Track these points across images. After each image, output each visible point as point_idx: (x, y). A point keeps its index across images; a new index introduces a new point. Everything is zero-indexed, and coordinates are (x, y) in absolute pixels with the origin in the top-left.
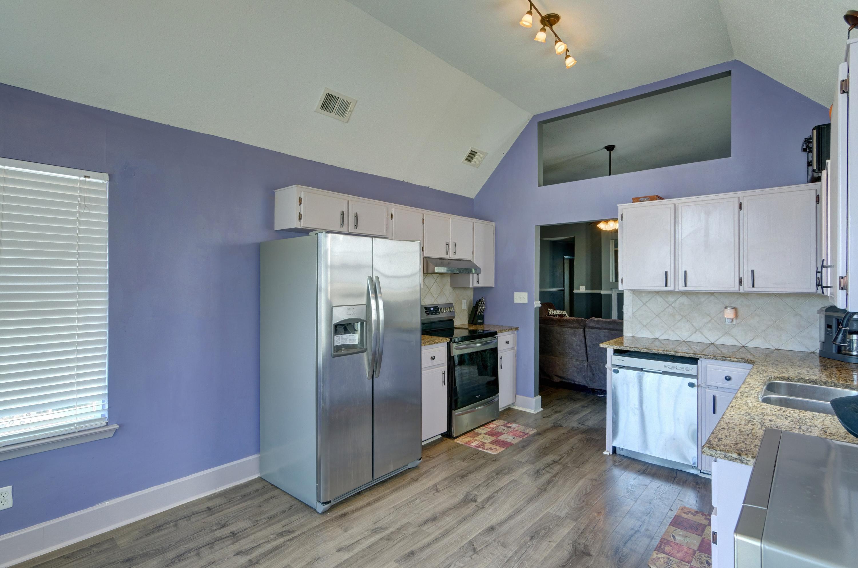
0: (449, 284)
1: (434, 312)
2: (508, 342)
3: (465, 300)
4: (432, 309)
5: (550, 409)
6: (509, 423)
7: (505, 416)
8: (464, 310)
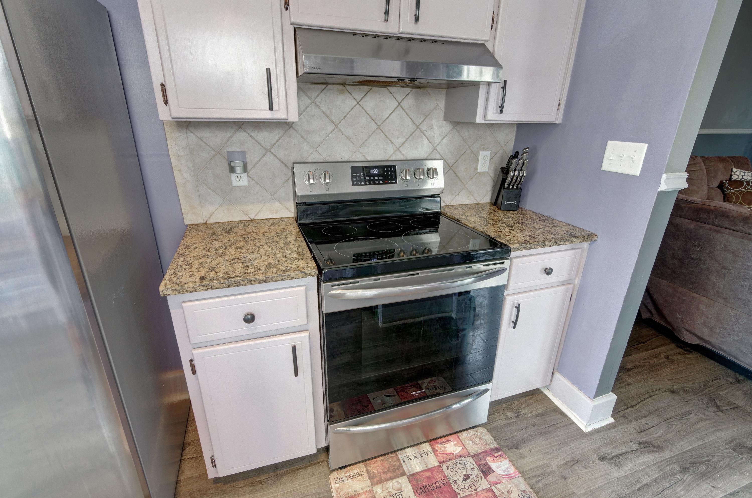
0: (442, 114)
1: (381, 178)
2: (548, 271)
3: (488, 153)
4: (376, 171)
5: (635, 425)
6: (497, 450)
7: (507, 419)
8: (481, 174)
